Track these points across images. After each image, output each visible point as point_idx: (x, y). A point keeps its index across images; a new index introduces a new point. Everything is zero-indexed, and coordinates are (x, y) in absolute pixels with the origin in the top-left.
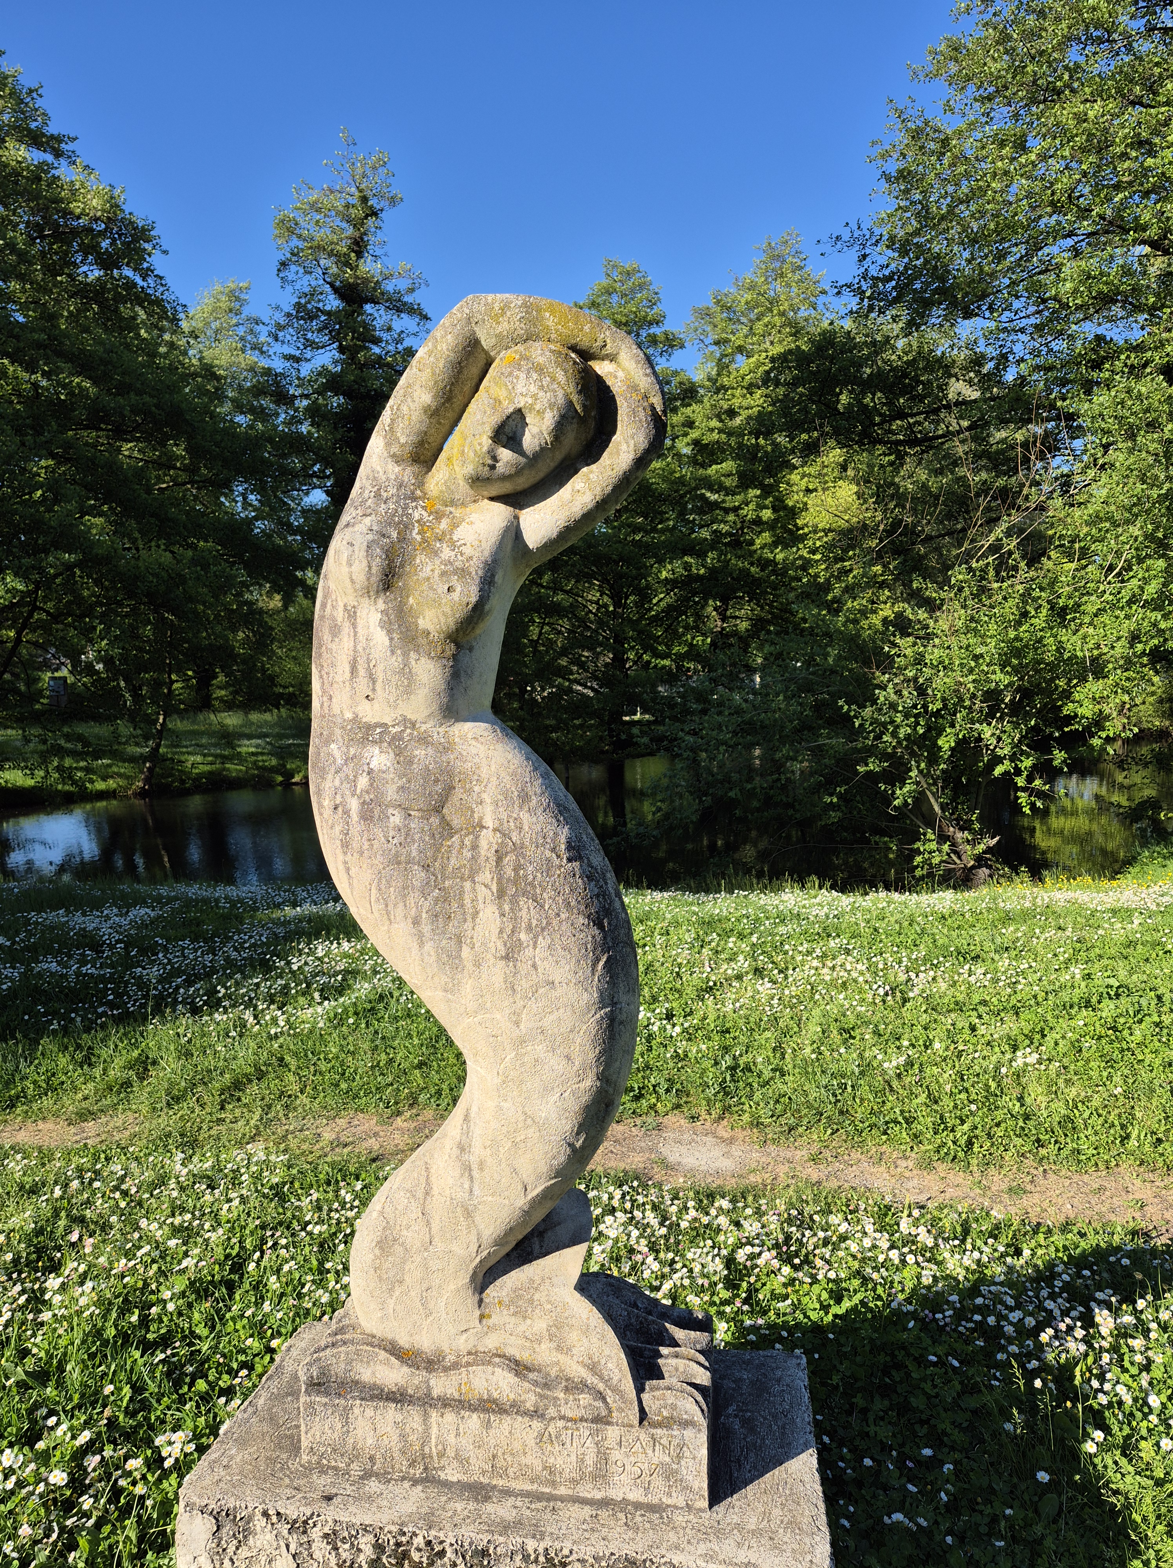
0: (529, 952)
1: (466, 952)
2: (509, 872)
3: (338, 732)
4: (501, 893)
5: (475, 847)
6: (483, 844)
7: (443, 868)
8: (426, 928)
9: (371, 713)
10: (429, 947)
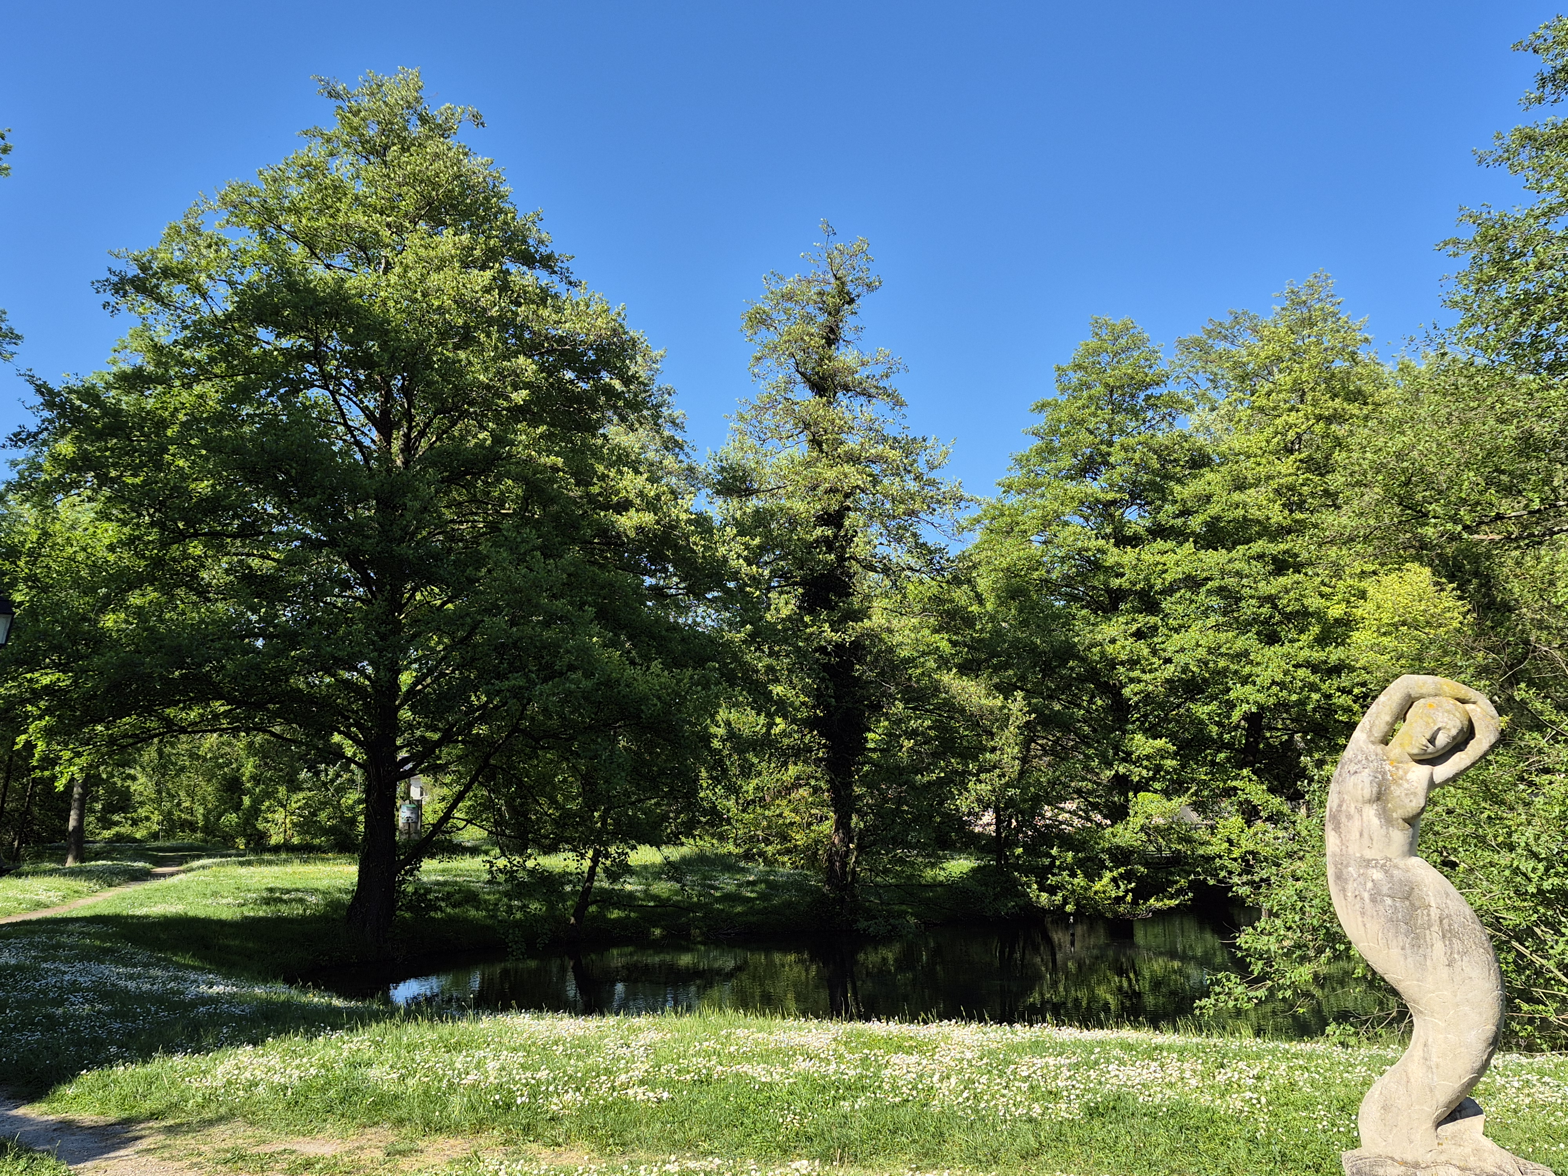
0: (1459, 963)
1: (1429, 962)
2: (1447, 927)
3: (1352, 862)
4: (1444, 936)
5: (1429, 915)
6: (1432, 914)
7: (1415, 925)
8: (1408, 951)
9: (1369, 854)
10: (1409, 960)
